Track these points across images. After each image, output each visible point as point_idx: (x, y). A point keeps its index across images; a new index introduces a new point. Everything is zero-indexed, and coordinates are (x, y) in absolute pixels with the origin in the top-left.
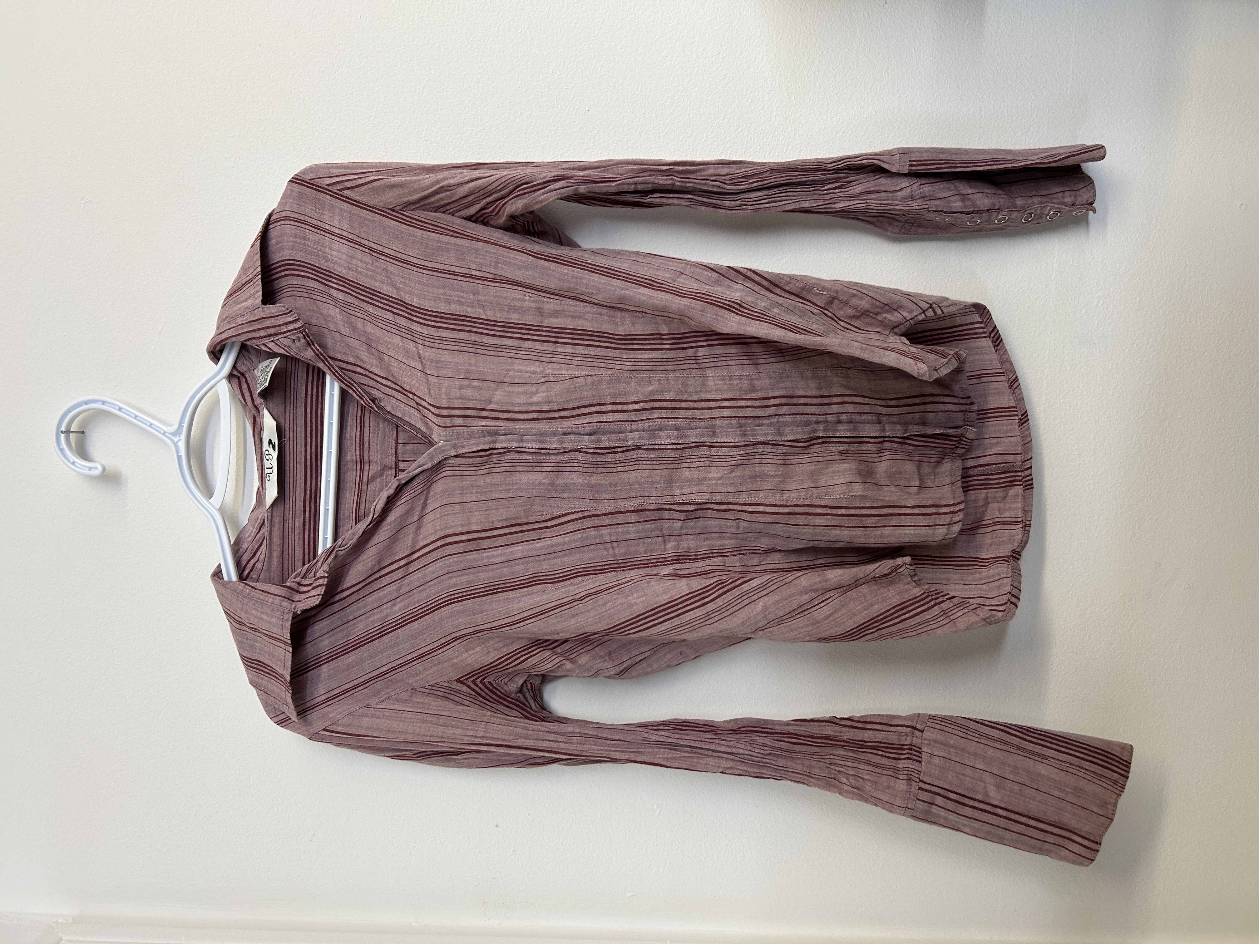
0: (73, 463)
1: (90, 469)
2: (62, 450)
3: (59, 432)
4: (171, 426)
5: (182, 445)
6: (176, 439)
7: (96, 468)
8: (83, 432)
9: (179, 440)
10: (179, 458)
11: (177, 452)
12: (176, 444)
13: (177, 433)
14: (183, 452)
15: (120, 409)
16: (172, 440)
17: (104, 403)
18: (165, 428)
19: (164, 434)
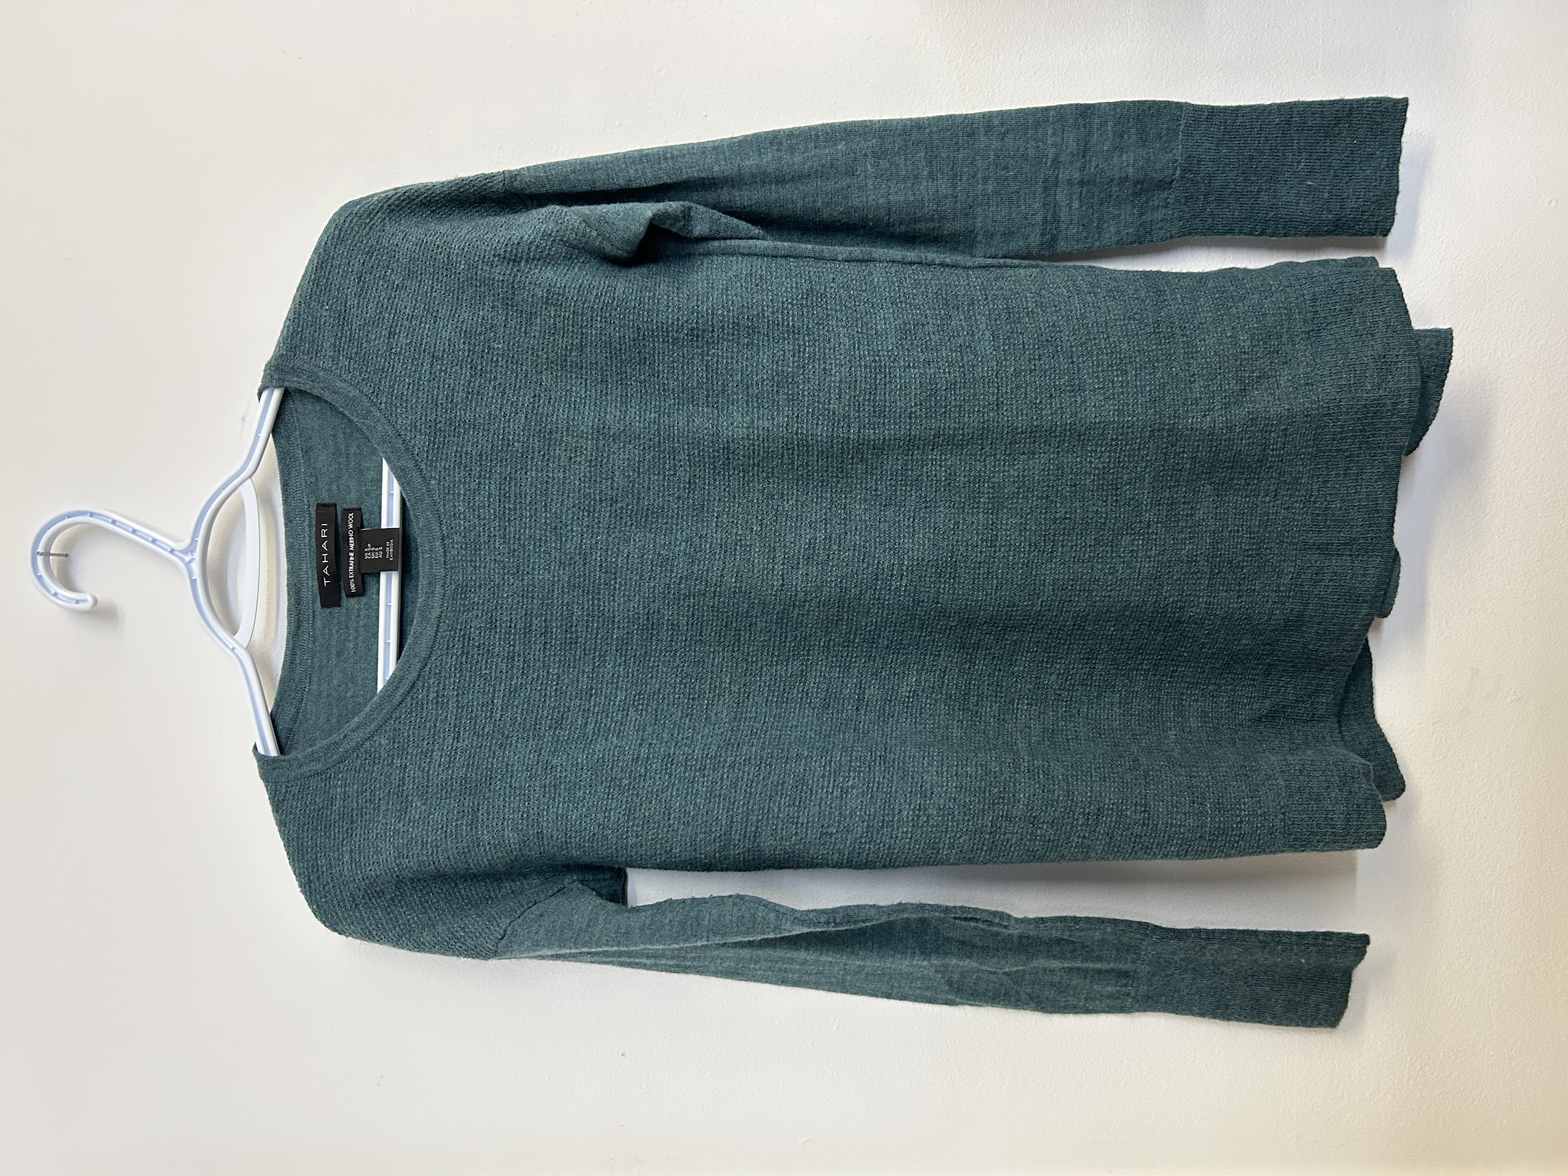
0: (55, 595)
1: (77, 602)
2: (40, 578)
3: (35, 554)
4: (181, 541)
5: (196, 567)
6: (187, 558)
7: (85, 601)
8: (67, 555)
9: (192, 560)
10: (193, 582)
11: (190, 574)
12: (188, 564)
13: (190, 550)
14: (197, 575)
15: (114, 522)
16: (182, 560)
17: (92, 515)
18: (173, 545)
19: (172, 551)
